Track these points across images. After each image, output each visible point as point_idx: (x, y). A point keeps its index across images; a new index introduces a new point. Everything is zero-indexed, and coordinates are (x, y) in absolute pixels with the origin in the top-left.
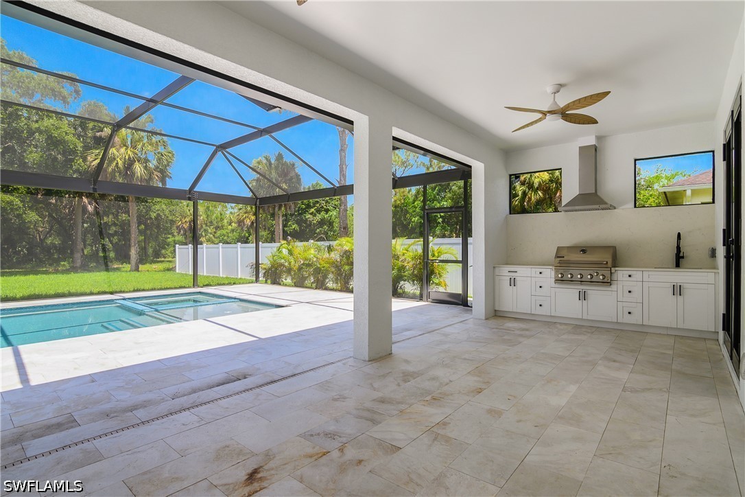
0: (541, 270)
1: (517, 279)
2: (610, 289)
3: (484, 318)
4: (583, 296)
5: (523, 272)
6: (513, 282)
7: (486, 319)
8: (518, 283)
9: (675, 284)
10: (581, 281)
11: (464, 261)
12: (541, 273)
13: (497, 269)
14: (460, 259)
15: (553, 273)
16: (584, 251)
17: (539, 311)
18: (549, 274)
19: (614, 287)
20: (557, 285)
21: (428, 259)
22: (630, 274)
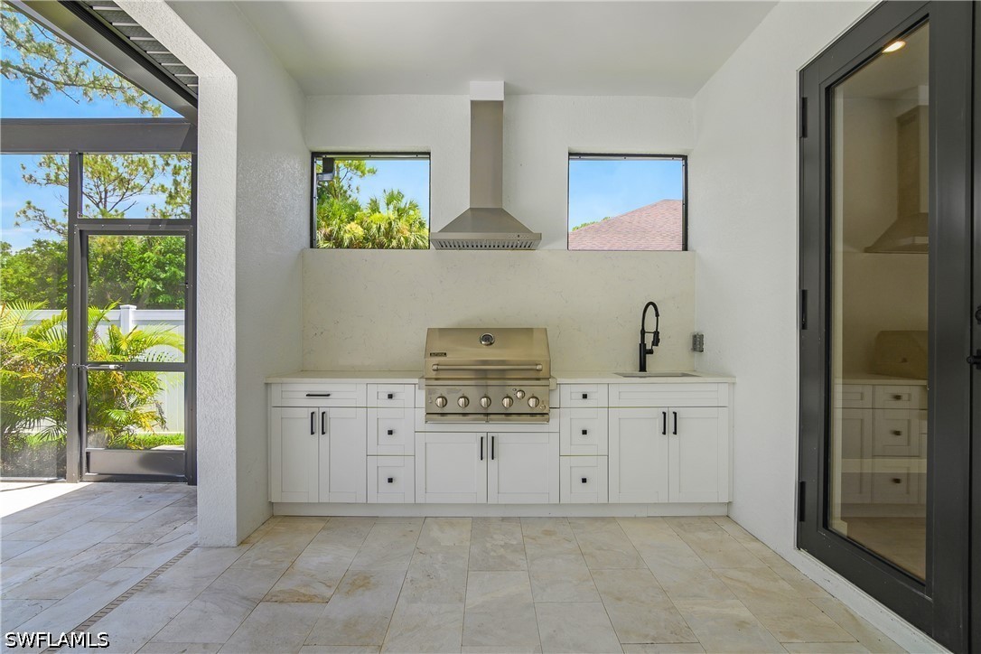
0: (391, 389)
1: (331, 414)
2: (545, 428)
3: (234, 542)
4: (489, 449)
5: (346, 395)
6: (319, 424)
7: (242, 543)
8: (332, 425)
9: (665, 410)
10: (487, 414)
11: (189, 367)
12: (390, 396)
13: (275, 391)
14: (179, 357)
15: (422, 395)
16: (488, 340)
17: (388, 495)
18: (412, 396)
19: (553, 423)
20: (429, 427)
21: (83, 361)
22: (585, 391)
